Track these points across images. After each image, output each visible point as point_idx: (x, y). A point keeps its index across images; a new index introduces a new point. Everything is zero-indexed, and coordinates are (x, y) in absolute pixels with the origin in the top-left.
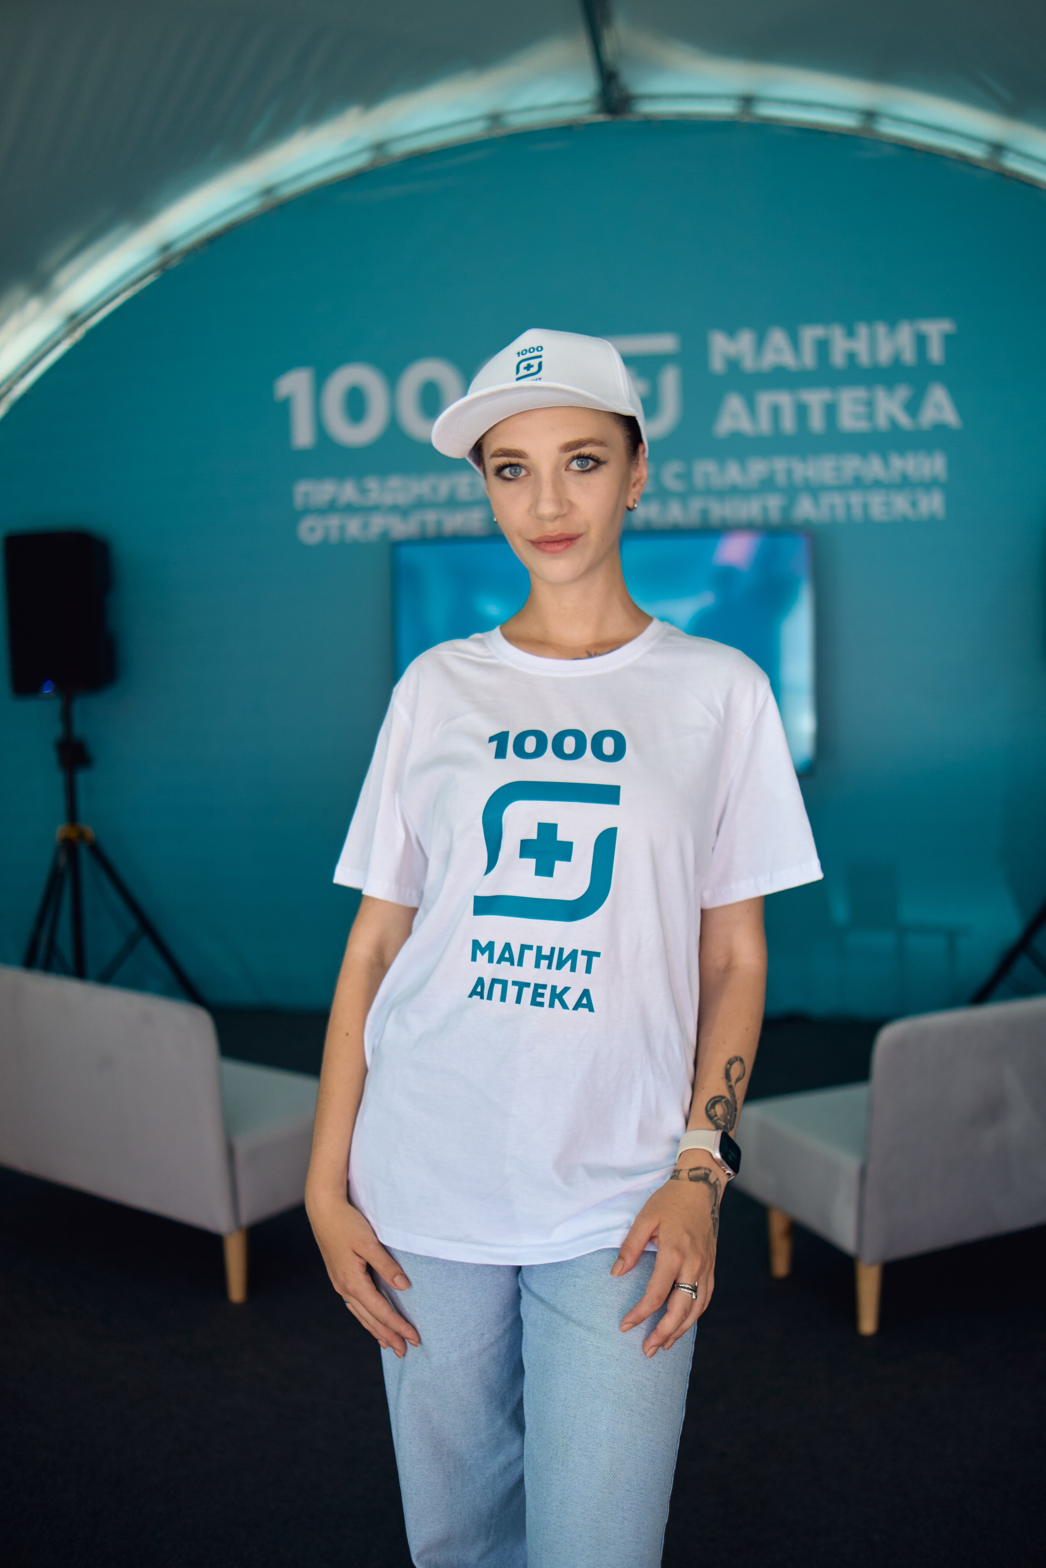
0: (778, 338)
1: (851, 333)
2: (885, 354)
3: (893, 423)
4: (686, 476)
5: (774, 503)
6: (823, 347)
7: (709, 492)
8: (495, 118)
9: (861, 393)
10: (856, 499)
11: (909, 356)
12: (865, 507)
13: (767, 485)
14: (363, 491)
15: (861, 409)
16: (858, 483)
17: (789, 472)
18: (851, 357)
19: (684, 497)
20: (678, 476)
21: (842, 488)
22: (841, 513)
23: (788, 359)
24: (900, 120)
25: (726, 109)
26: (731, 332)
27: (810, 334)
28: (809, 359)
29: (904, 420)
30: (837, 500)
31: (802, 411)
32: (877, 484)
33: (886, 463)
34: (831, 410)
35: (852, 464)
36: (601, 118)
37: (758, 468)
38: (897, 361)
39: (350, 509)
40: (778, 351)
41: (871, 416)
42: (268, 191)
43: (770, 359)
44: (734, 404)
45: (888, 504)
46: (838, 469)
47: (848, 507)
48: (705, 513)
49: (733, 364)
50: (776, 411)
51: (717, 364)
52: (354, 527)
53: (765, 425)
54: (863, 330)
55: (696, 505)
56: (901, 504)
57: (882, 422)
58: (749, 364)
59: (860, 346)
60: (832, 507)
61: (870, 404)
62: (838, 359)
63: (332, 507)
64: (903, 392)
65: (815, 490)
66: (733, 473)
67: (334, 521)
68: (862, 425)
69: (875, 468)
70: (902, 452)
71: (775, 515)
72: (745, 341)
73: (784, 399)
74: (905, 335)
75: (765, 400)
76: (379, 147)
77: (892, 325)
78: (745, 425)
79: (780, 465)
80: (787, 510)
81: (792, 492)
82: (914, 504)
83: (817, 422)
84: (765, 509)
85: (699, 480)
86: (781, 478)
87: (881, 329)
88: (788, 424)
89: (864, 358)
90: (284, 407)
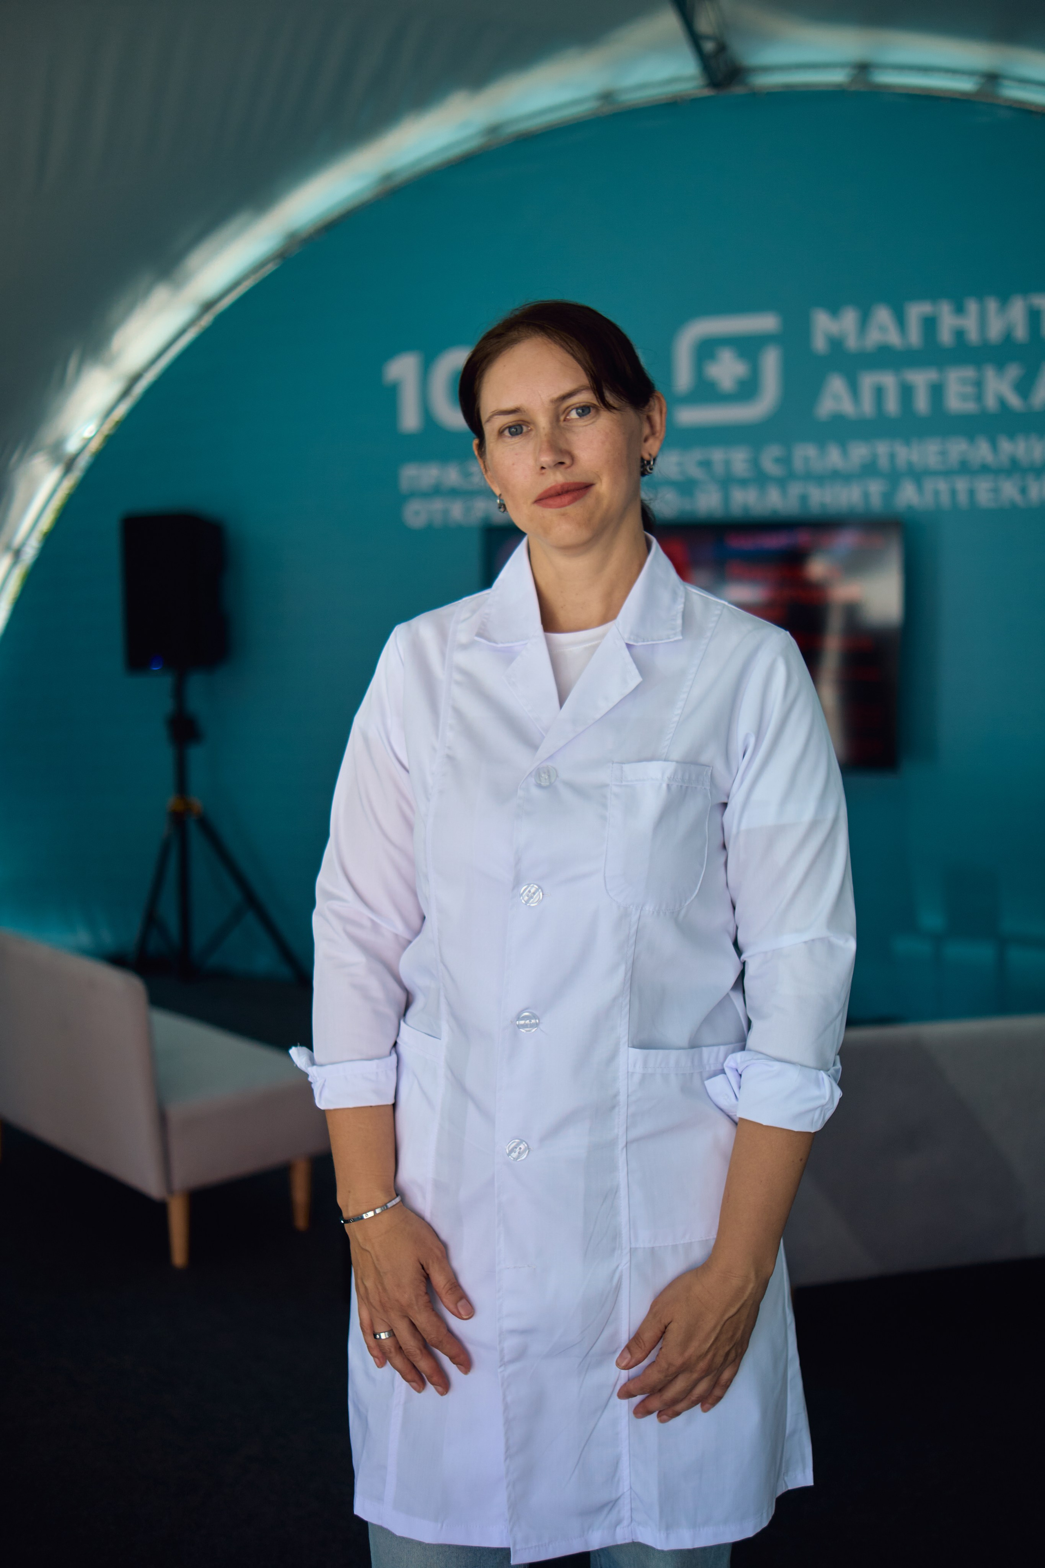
0: (883, 315)
1: (960, 309)
2: (995, 330)
3: (1002, 403)
4: (786, 461)
5: (876, 488)
6: (930, 324)
7: (810, 477)
8: (607, 96)
9: (969, 372)
10: (961, 485)
11: (1021, 333)
12: (972, 493)
13: (869, 469)
14: (467, 475)
15: (969, 390)
16: (965, 468)
17: (892, 456)
18: (960, 334)
19: (782, 483)
20: (778, 460)
21: (947, 473)
22: (945, 499)
23: (893, 338)
24: (1024, 81)
25: (838, 77)
26: (834, 310)
27: (916, 311)
28: (915, 336)
29: (1014, 401)
30: (942, 486)
31: (906, 392)
32: (985, 469)
33: (994, 447)
34: (937, 391)
35: (958, 448)
36: (707, 92)
37: (859, 452)
38: (1008, 337)
39: (454, 493)
40: (883, 329)
41: (979, 397)
42: (388, 177)
43: (874, 337)
44: (837, 385)
45: (996, 491)
46: (943, 453)
47: (953, 493)
48: (804, 498)
49: (836, 344)
50: (879, 392)
51: (820, 344)
52: (457, 511)
53: (867, 406)
54: (972, 306)
55: (795, 490)
56: (1009, 490)
57: (991, 402)
58: (852, 343)
59: (970, 323)
60: (937, 493)
61: (979, 384)
62: (945, 336)
63: (436, 491)
64: (1014, 371)
65: (918, 475)
66: (834, 457)
67: (437, 505)
68: (970, 407)
69: (982, 451)
70: (1012, 436)
71: (876, 503)
72: (849, 319)
73: (889, 380)
74: (1017, 310)
75: (868, 381)
76: (493, 130)
77: (1004, 300)
78: (847, 407)
79: (882, 449)
80: (888, 496)
81: (894, 477)
82: (1023, 491)
83: (922, 403)
84: (866, 495)
85: (798, 464)
86: (883, 462)
87: (992, 305)
88: (892, 405)
89: (973, 336)
90: (392, 393)
